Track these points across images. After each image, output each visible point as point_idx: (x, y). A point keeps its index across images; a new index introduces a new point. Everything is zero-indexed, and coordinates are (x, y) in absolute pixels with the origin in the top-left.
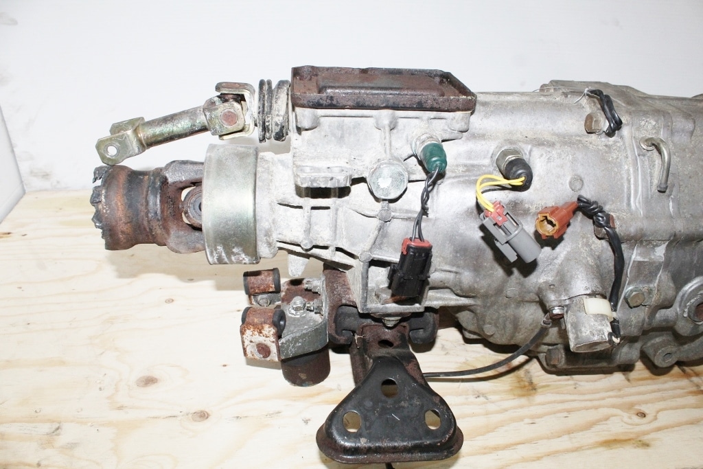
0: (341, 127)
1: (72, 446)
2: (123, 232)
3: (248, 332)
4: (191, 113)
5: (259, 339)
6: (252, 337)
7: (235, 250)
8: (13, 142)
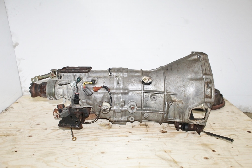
0: (67, 76)
1: (22, 132)
2: (34, 94)
3: (55, 113)
4: (47, 75)
5: (56, 114)
6: (55, 114)
7: (51, 96)
8: (21, 84)
